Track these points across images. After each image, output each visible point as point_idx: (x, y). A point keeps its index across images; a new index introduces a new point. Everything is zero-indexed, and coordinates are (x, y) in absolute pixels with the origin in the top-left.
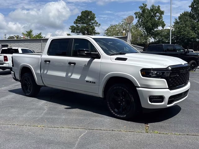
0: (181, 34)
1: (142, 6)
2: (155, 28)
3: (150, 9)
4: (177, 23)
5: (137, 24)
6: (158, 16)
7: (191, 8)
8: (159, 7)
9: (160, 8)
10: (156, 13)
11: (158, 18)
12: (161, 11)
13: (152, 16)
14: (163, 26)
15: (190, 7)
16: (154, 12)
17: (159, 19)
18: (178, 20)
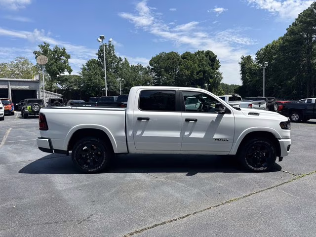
0: (92, 82)
1: (44, 45)
2: (61, 73)
3: (53, 50)
4: (84, 69)
5: (37, 65)
6: (63, 60)
7: (98, 56)
8: (65, 49)
9: (66, 51)
10: (61, 56)
11: (63, 61)
12: (66, 54)
13: (57, 59)
14: (70, 71)
15: (97, 54)
16: (58, 55)
17: (65, 63)
18: (86, 67)
